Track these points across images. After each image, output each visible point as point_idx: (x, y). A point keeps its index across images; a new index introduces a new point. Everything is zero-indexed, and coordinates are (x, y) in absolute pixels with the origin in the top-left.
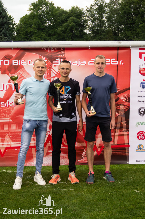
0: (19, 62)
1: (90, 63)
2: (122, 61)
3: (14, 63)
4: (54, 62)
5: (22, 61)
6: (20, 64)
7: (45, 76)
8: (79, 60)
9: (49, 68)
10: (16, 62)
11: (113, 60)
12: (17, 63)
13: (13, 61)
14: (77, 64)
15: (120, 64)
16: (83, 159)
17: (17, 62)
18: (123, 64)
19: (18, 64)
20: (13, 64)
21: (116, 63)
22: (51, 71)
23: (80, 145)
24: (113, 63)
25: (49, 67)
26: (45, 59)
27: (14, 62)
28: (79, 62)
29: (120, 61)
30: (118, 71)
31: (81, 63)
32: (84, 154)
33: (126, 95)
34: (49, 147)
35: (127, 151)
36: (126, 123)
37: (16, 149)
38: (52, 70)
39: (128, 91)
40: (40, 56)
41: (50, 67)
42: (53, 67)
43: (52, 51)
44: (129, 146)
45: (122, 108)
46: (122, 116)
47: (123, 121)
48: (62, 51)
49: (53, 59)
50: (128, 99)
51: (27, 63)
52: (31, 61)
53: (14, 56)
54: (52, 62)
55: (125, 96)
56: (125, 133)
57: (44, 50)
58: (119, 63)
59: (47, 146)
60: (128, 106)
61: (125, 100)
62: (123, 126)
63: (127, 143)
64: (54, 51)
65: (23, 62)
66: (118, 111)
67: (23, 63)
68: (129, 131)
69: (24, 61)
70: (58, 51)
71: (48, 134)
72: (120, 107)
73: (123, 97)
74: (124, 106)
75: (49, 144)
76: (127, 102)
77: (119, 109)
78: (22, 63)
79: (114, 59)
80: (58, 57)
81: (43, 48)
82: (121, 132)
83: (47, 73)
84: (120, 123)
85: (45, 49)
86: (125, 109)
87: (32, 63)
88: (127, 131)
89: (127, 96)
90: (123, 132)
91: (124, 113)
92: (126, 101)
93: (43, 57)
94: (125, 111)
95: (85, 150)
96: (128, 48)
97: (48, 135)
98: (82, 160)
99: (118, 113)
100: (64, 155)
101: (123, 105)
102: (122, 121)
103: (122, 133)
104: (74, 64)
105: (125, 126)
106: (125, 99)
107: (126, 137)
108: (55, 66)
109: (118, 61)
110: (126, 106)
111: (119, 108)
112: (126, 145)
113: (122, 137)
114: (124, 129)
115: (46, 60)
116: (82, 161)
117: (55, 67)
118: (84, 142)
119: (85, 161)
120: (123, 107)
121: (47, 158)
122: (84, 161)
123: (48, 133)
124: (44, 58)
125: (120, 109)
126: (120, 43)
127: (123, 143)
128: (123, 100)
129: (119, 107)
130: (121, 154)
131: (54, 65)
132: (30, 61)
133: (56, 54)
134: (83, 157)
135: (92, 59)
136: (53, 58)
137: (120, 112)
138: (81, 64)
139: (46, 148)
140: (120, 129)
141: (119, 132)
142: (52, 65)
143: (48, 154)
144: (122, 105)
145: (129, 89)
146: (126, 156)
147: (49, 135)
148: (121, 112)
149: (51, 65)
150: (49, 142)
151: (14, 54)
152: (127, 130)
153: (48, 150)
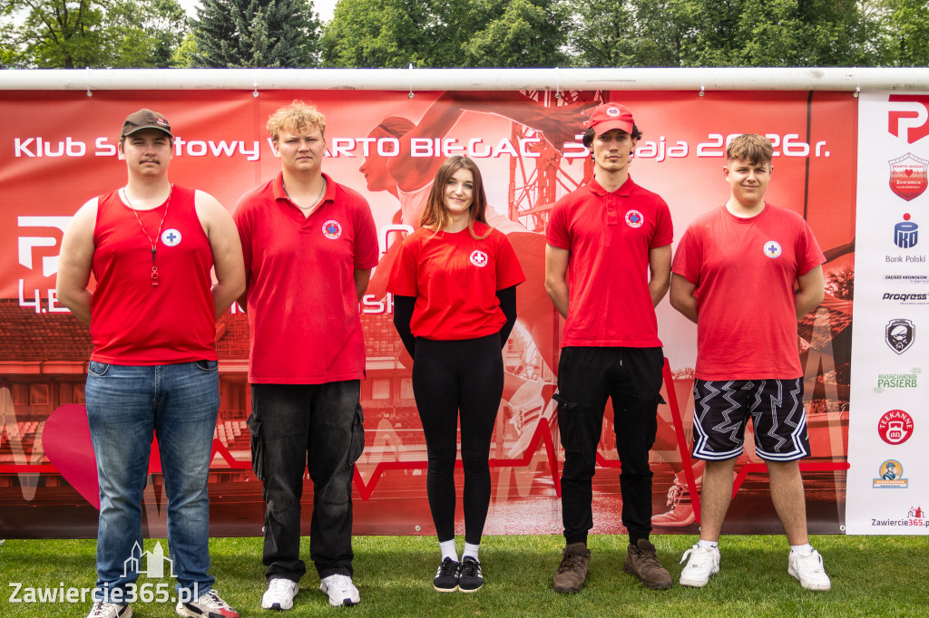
0: (433, 147)
1: (703, 149)
2: (824, 143)
3: (418, 151)
4: (567, 145)
5: (446, 142)
6: (438, 154)
7: (532, 196)
8: (662, 138)
9: (547, 169)
10: (426, 144)
11: (790, 141)
12: (426, 151)
13: (414, 141)
14: (654, 154)
15: (818, 154)
16: (672, 512)
17: (429, 147)
18: (827, 154)
19: (430, 154)
20: (414, 154)
21: (802, 149)
22: (555, 178)
23: (661, 460)
24: (790, 149)
25: (547, 164)
26: (534, 136)
27: (418, 144)
28: (662, 144)
29: (819, 145)
30: (810, 182)
31: (669, 150)
32: (675, 492)
33: (838, 271)
34: (541, 466)
35: (838, 486)
36: (838, 378)
37: (417, 472)
38: (558, 173)
39: (848, 255)
40: (513, 123)
41: (551, 165)
42: (562, 166)
43: (560, 103)
44: (846, 466)
45: (822, 319)
46: (821, 350)
47: (828, 372)
48: (598, 103)
49: (562, 136)
50: (846, 288)
51: (465, 148)
52: (482, 142)
53: (417, 125)
54: (559, 144)
55: (837, 274)
56: (834, 417)
57: (532, 100)
58: (812, 150)
59: (535, 461)
60: (845, 312)
61: (835, 292)
62: (827, 390)
63: (842, 454)
64: (570, 104)
65: (450, 144)
66: (807, 332)
67: (450, 148)
68: (847, 409)
69: (453, 140)
70: (582, 104)
71: (537, 416)
72: (816, 316)
73: (828, 280)
74: (831, 312)
75: (543, 455)
76: (842, 297)
77: (810, 323)
78: (445, 149)
79: (796, 136)
80: (581, 127)
81: (527, 92)
82: (816, 412)
83: (541, 188)
84: (814, 379)
85: (536, 98)
86: (833, 327)
87: (484, 151)
88: (840, 410)
89: (843, 277)
90: (826, 412)
91: (830, 339)
92: (839, 295)
93: (524, 127)
94: (833, 333)
95: (677, 479)
96: (846, 95)
97: (538, 420)
98: (665, 515)
99: (809, 339)
100: (598, 496)
101: (829, 309)
102: (820, 373)
103: (821, 417)
104: (644, 155)
105: (836, 389)
106: (836, 289)
107: (835, 432)
108: (570, 160)
109: (808, 142)
110: (840, 313)
111: (810, 320)
112: (834, 461)
113: (821, 431)
114: (828, 402)
115: (538, 140)
116: (667, 520)
117: (570, 163)
118: (675, 449)
119: (678, 519)
120: (827, 316)
121: (534, 505)
122: (673, 521)
123: (540, 412)
124: (531, 132)
125: (816, 324)
126: (818, 75)
127: (824, 455)
128: (828, 292)
129: (810, 316)
130: (817, 495)
131: (567, 158)
132: (475, 144)
133: (576, 115)
134: (670, 505)
135: (711, 136)
136: (562, 129)
137: (814, 335)
138: (669, 153)
139: (530, 469)
140: (815, 402)
141: (811, 412)
142: (561, 157)
143: (536, 490)
144: (823, 310)
145: (850, 249)
146: (834, 502)
147: (543, 421)
148: (820, 338)
149: (557, 157)
150: (541, 446)
151: (416, 115)
152: (840, 405)
153: (535, 477)
